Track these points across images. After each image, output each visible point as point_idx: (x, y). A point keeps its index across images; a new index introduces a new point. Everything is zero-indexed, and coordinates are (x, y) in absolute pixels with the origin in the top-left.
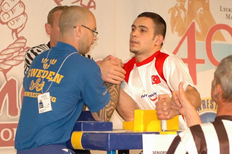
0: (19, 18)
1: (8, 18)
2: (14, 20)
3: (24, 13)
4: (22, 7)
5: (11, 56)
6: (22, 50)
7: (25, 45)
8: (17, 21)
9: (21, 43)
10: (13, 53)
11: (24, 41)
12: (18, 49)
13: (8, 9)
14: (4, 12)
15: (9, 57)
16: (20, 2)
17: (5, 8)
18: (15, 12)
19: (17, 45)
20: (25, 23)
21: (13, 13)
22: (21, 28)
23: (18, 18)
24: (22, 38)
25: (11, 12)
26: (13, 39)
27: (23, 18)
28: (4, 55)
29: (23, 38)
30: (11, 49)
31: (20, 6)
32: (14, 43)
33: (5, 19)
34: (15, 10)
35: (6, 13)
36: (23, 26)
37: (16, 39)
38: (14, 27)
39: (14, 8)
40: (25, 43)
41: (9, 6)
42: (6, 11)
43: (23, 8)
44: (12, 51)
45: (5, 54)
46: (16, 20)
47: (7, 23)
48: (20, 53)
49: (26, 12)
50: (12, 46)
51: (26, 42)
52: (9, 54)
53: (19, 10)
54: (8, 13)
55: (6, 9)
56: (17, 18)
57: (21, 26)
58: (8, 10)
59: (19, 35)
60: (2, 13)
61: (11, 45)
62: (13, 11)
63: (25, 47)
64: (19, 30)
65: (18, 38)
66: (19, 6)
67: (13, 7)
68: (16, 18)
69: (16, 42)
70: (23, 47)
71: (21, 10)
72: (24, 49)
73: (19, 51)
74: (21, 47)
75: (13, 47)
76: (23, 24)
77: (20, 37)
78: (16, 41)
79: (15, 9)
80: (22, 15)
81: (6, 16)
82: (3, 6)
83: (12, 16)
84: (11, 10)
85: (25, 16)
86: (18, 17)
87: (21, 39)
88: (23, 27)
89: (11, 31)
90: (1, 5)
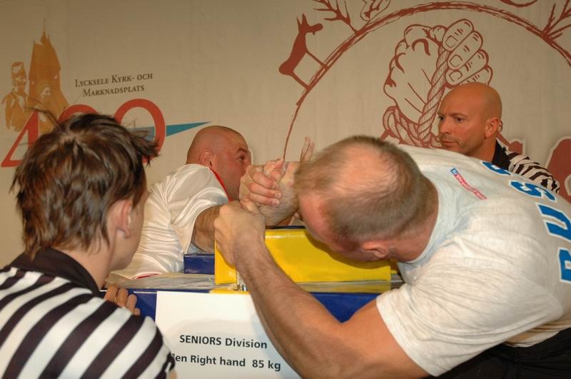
0: (478, 76)
1: (459, 78)
2: (470, 79)
3: (486, 67)
4: (483, 58)
16: (479, 50)
17: (453, 64)
18: (471, 67)
20: (489, 82)
21: (468, 70)
25: (464, 67)
27: (485, 75)
31: (479, 56)
33: (453, 81)
34: (471, 64)
35: (457, 71)
39: (470, 62)
41: (461, 60)
42: (454, 68)
43: (485, 60)
49: (489, 64)
53: (478, 63)
54: (460, 70)
55: (456, 65)
58: (460, 66)
60: (450, 71)
62: (468, 65)
66: (478, 58)
67: (467, 60)
68: (473, 77)
71: (483, 62)
80: (484, 70)
81: (457, 75)
82: (450, 61)
83: (466, 74)
84: (465, 65)
85: (488, 72)
86: (476, 75)
90: (447, 60)
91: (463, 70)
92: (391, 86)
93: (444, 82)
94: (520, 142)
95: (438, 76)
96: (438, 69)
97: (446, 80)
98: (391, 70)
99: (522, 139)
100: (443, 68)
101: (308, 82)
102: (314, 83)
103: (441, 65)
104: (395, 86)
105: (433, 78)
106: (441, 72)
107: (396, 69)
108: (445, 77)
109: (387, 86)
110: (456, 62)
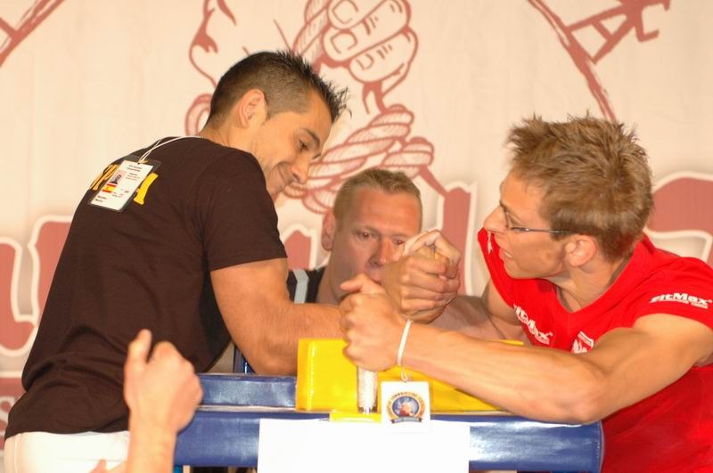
0: (390, 47)
1: (349, 48)
2: (373, 53)
3: (406, 30)
4: (401, 10)
5: (356, 168)
6: (397, 146)
7: (409, 131)
8: (383, 57)
9: (395, 124)
10: (364, 158)
11: (405, 118)
12: (382, 145)
13: (350, 20)
14: (336, 28)
15: (351, 171)
17: (339, 16)
18: (374, 26)
19: (378, 132)
20: (409, 63)
21: (369, 31)
22: (394, 79)
23: (384, 49)
24: (398, 108)
25: (362, 27)
26: (368, 111)
27: (402, 47)
28: (333, 162)
29: (401, 109)
30: (358, 143)
31: (392, 7)
32: (370, 126)
33: (338, 52)
34: (375, 21)
35: (347, 31)
36: (403, 71)
37: (375, 111)
38: (371, 76)
39: (373, 16)
40: (408, 126)
41: (356, 9)
42: (343, 26)
43: (404, 16)
44: (362, 150)
45: (336, 159)
46: (379, 52)
47: (346, 64)
48: (389, 156)
49: (412, 25)
50: (364, 136)
51: (412, 121)
52: (352, 160)
53: (391, 20)
54: (354, 30)
55: (345, 19)
56: (382, 47)
57: (396, 72)
58: (353, 22)
59: (388, 101)
60: (332, 32)
61: (359, 131)
62: (369, 23)
63: (408, 139)
64: (386, 85)
65: (384, 111)
66: (390, 10)
67: (368, 11)
68: (380, 48)
69: (377, 122)
70: (401, 139)
71: (399, 20)
72: (404, 144)
73: (386, 150)
74: (394, 139)
75: (367, 139)
76: (402, 66)
77: (393, 106)
78: (377, 118)
79: (376, 19)
80: (402, 38)
81: (345, 41)
82: (333, 10)
83: (365, 41)
84: (364, 21)
85: (409, 39)
86: (386, 45)
87: (393, 112)
88: (400, 74)
89: (360, 87)
90: (326, 7)
91: (360, 31)
92: (207, 50)
93: (321, 53)
94: (467, 188)
95: (308, 37)
96: (308, 23)
97: (323, 48)
98: (208, 14)
99: (469, 183)
100: (318, 23)
101: (15, 22)
102: (30, 25)
103: (315, 17)
104: (216, 50)
105: (296, 42)
106: (314, 30)
107: (218, 15)
108: (322, 42)
109: (198, 50)
110: (345, 13)
